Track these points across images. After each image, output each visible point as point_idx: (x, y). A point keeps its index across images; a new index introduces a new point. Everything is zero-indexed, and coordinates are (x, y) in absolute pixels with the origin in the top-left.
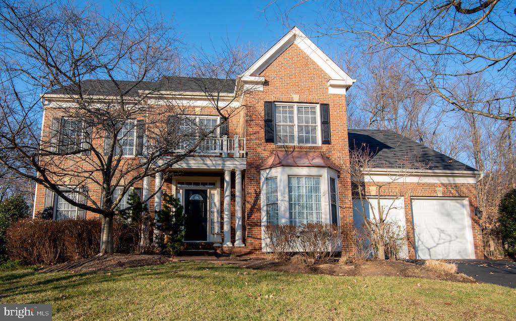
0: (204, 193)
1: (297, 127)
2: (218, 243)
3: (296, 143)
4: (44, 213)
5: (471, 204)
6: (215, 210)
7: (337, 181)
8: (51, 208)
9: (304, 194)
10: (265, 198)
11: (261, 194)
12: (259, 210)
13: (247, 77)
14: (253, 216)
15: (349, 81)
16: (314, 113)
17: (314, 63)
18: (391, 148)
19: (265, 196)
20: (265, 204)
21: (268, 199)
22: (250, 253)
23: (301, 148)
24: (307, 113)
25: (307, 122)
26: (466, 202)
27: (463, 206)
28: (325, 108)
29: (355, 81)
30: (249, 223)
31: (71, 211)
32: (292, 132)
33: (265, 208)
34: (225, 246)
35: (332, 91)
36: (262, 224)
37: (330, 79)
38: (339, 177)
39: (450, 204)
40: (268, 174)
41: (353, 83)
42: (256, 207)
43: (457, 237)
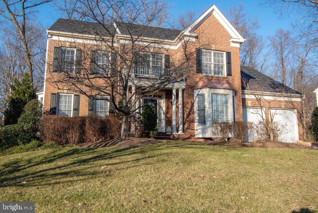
0: (155, 102)
1: (213, 64)
2: (169, 132)
3: (213, 74)
4: (50, 112)
5: (298, 112)
6: (162, 112)
7: (235, 98)
8: (55, 108)
9: (220, 104)
10: (197, 106)
11: (195, 104)
12: (194, 113)
13: (187, 33)
14: (190, 117)
15: (242, 40)
16: (222, 57)
17: (223, 27)
18: (254, 78)
19: (197, 105)
20: (197, 109)
21: (199, 106)
22: (188, 138)
23: (216, 77)
24: (218, 57)
25: (219, 62)
26: (296, 111)
27: (295, 113)
28: (229, 55)
29: (245, 40)
30: (188, 121)
31: (68, 111)
32: (210, 67)
33: (197, 112)
34: (174, 134)
35: (233, 45)
36: (195, 121)
37: (231, 38)
38: (236, 95)
39: (289, 112)
40: (199, 92)
41: (244, 41)
42: (191, 111)
43: (291, 131)
